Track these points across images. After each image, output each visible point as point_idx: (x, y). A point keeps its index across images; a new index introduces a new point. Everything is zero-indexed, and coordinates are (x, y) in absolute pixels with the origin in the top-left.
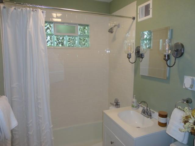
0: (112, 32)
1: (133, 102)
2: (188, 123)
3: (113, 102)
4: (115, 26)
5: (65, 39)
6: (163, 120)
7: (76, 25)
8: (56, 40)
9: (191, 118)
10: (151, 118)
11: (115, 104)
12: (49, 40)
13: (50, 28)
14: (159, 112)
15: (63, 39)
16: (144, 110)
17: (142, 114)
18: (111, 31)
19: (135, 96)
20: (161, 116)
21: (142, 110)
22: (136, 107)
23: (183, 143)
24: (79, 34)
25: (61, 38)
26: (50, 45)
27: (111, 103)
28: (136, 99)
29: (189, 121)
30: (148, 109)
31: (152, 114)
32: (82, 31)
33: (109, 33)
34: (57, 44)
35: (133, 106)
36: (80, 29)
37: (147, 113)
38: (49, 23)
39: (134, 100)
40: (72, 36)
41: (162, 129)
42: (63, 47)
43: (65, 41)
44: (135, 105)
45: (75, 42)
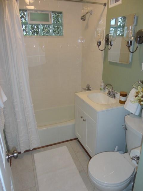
0: (84, 20)
1: (101, 86)
2: (138, 97)
3: (85, 87)
4: (87, 13)
5: (39, 27)
6: (123, 99)
7: (49, 13)
8: (31, 29)
9: (140, 93)
10: (114, 98)
11: (86, 89)
12: (24, 29)
13: (25, 17)
14: (120, 93)
15: (38, 27)
16: (110, 92)
17: (108, 96)
18: (83, 18)
19: (103, 80)
20: (122, 95)
21: (108, 92)
22: (103, 90)
23: (135, 115)
24: (53, 22)
25: (36, 27)
26: (26, 34)
27: (83, 89)
28: (104, 83)
29: (139, 95)
30: (113, 91)
31: (116, 95)
32: (55, 19)
33: (82, 20)
34: (32, 33)
35: (101, 89)
36: (53, 17)
37: (112, 95)
38: (23, 11)
39: (102, 84)
40: (47, 25)
41: (122, 105)
42: (38, 36)
43: (40, 30)
44: (102, 88)
45: (49, 31)
